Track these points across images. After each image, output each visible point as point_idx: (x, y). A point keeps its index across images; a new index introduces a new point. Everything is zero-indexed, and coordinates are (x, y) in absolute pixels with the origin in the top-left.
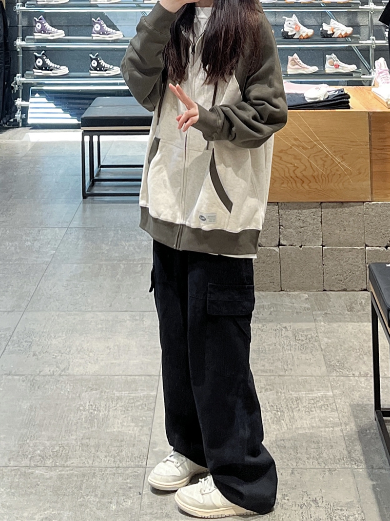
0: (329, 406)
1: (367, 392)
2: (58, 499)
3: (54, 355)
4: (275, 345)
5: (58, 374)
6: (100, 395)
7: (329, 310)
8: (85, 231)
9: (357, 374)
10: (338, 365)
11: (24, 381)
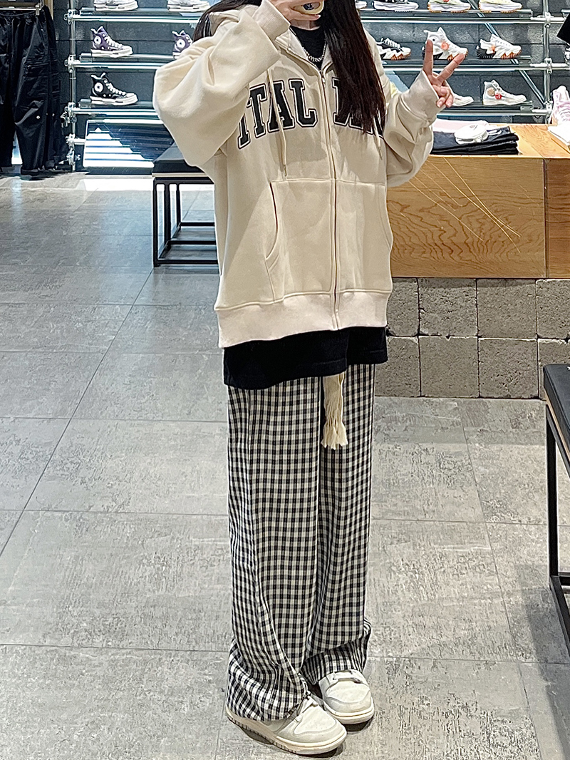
0: (486, 566)
1: (539, 547)
2: (109, 696)
3: (109, 484)
4: (412, 476)
5: (114, 510)
6: (171, 542)
7: (486, 425)
8: (155, 309)
9: (525, 520)
10: (499, 506)
11: (67, 520)
